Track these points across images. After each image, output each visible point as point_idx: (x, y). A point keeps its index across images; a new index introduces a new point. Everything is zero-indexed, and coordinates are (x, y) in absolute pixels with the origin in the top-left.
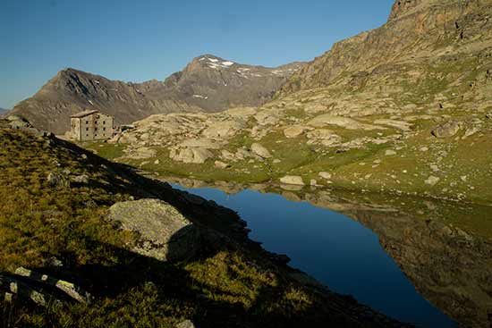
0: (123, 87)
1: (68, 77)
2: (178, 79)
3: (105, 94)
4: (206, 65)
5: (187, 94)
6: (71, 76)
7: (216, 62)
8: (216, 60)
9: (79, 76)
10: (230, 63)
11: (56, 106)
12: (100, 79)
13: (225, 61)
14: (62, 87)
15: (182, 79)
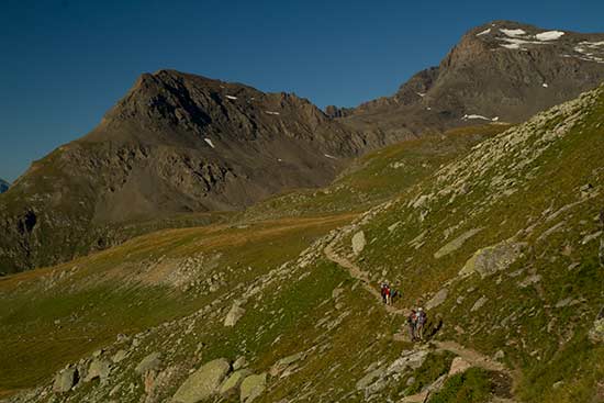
0: (293, 106)
1: (159, 88)
2: (428, 84)
3: (246, 125)
4: (496, 45)
5: (446, 114)
6: (167, 87)
7: (521, 37)
8: (520, 32)
9: (188, 87)
10: (556, 35)
11: (121, 153)
12: (239, 90)
13: (541, 32)
14: (143, 110)
15: (438, 84)
